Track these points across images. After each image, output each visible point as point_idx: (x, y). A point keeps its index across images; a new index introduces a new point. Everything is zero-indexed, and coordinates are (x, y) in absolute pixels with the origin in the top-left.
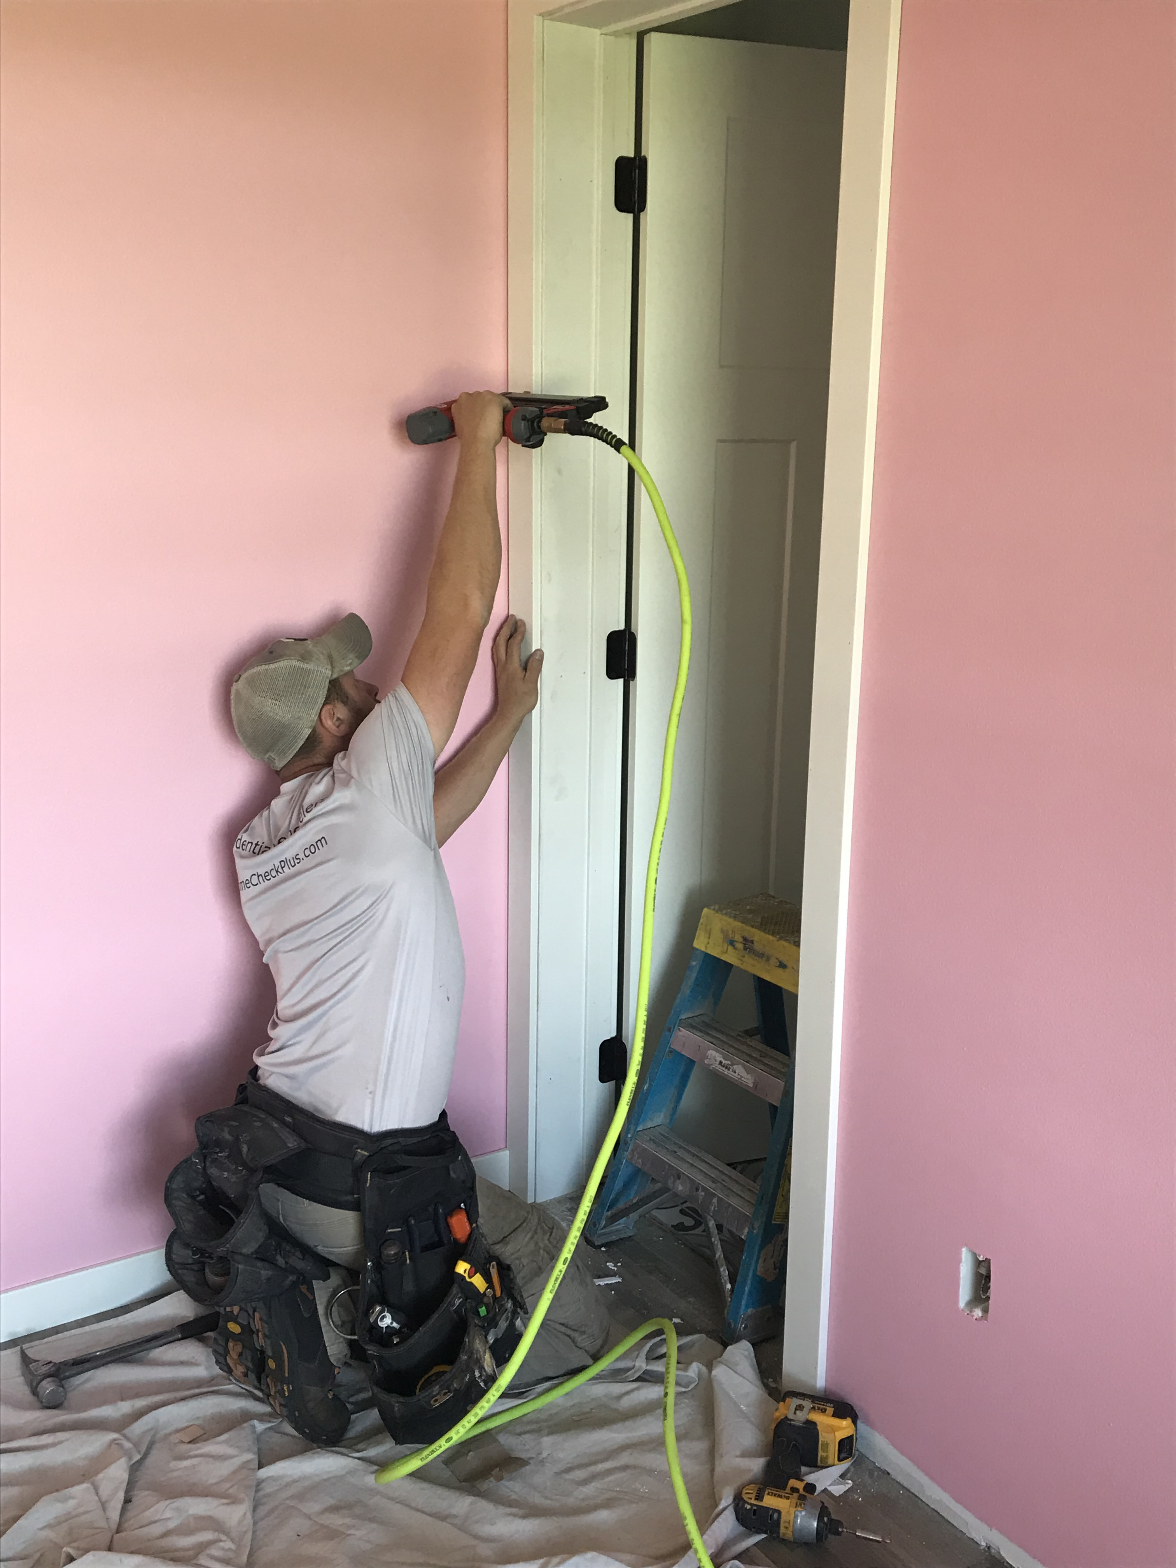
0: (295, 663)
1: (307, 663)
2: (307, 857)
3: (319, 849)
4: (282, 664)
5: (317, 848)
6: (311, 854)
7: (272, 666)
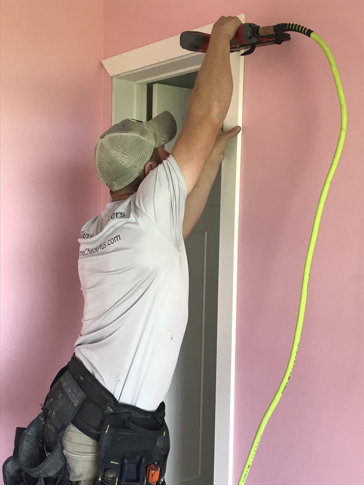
0: (137, 135)
1: (144, 137)
2: (109, 245)
3: (115, 242)
4: (130, 134)
5: (114, 241)
6: (111, 244)
7: (125, 134)
